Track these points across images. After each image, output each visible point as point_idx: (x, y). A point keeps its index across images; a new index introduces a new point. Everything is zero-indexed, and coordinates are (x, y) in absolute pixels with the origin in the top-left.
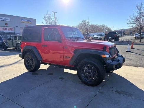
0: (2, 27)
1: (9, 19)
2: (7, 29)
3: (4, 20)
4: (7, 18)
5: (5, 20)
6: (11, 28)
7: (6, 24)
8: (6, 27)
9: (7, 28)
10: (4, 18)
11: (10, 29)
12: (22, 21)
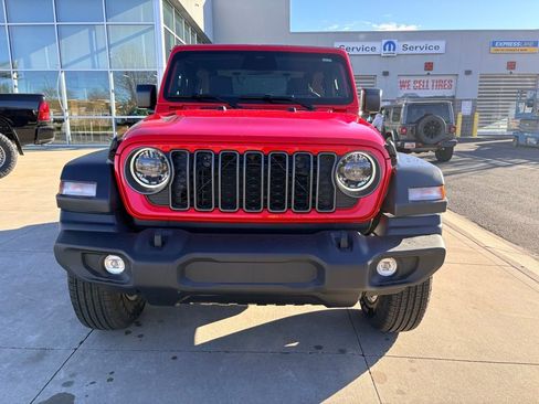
0: (412, 79)
1: (442, 44)
2: (430, 84)
3: (424, 51)
4: (434, 43)
5: (428, 51)
6: (443, 78)
7: (429, 66)
8: (425, 79)
9: (430, 79)
10: (422, 44)
11: (440, 85)
12: (492, 49)
